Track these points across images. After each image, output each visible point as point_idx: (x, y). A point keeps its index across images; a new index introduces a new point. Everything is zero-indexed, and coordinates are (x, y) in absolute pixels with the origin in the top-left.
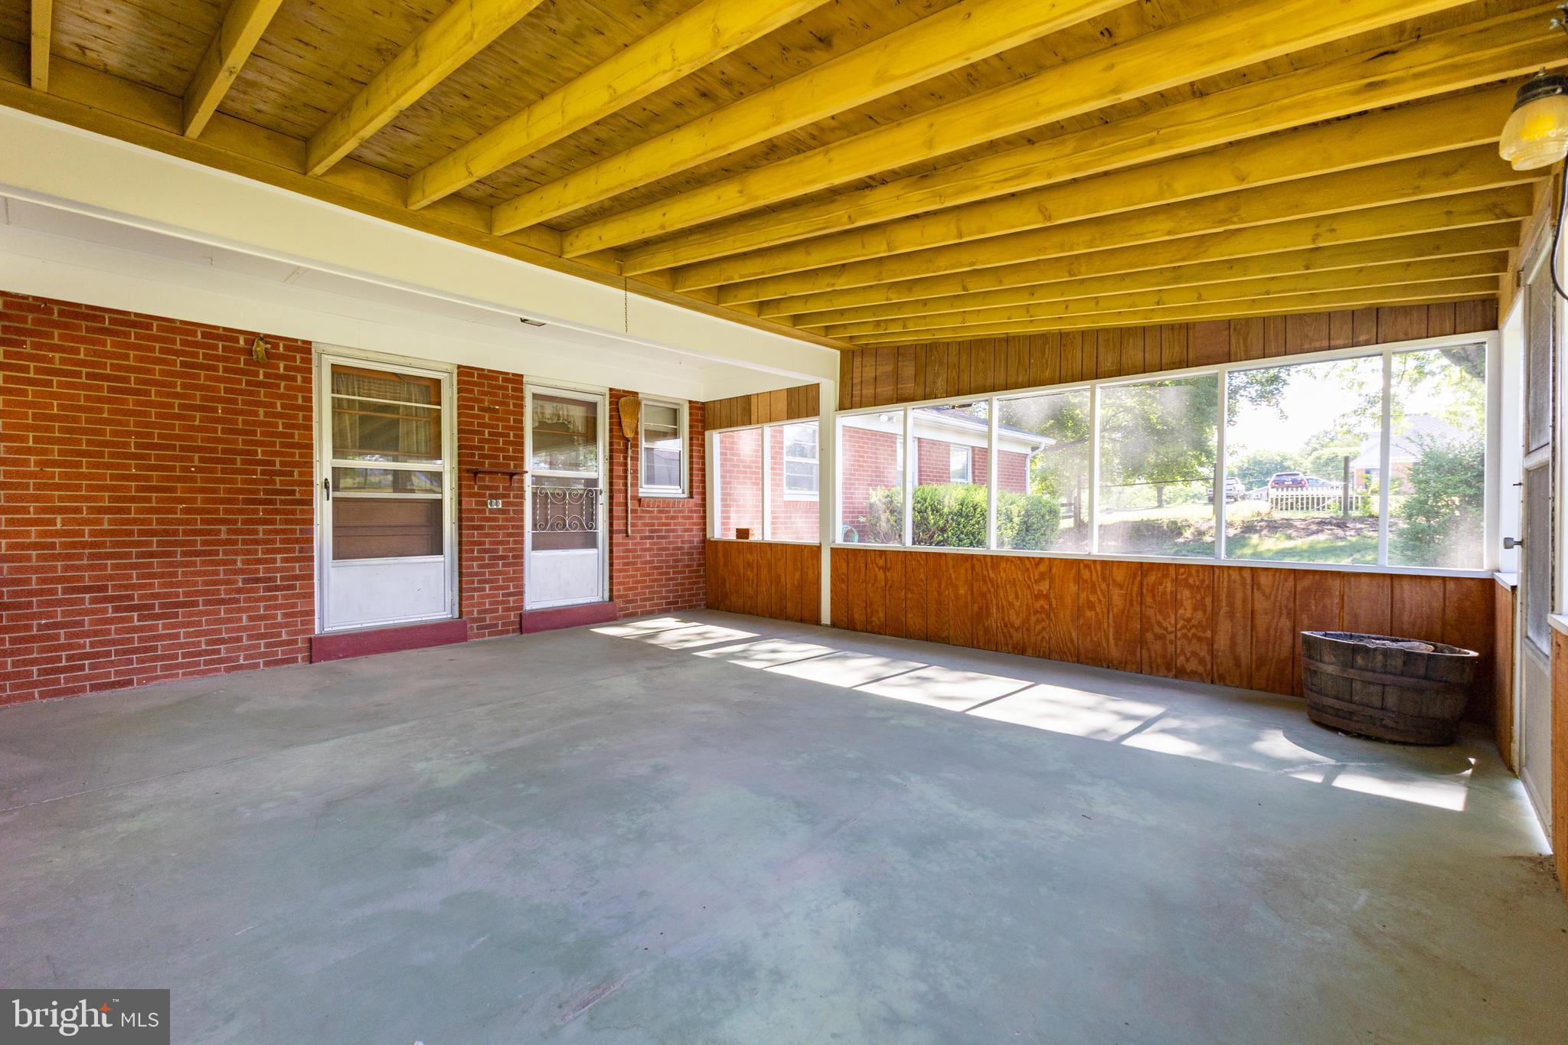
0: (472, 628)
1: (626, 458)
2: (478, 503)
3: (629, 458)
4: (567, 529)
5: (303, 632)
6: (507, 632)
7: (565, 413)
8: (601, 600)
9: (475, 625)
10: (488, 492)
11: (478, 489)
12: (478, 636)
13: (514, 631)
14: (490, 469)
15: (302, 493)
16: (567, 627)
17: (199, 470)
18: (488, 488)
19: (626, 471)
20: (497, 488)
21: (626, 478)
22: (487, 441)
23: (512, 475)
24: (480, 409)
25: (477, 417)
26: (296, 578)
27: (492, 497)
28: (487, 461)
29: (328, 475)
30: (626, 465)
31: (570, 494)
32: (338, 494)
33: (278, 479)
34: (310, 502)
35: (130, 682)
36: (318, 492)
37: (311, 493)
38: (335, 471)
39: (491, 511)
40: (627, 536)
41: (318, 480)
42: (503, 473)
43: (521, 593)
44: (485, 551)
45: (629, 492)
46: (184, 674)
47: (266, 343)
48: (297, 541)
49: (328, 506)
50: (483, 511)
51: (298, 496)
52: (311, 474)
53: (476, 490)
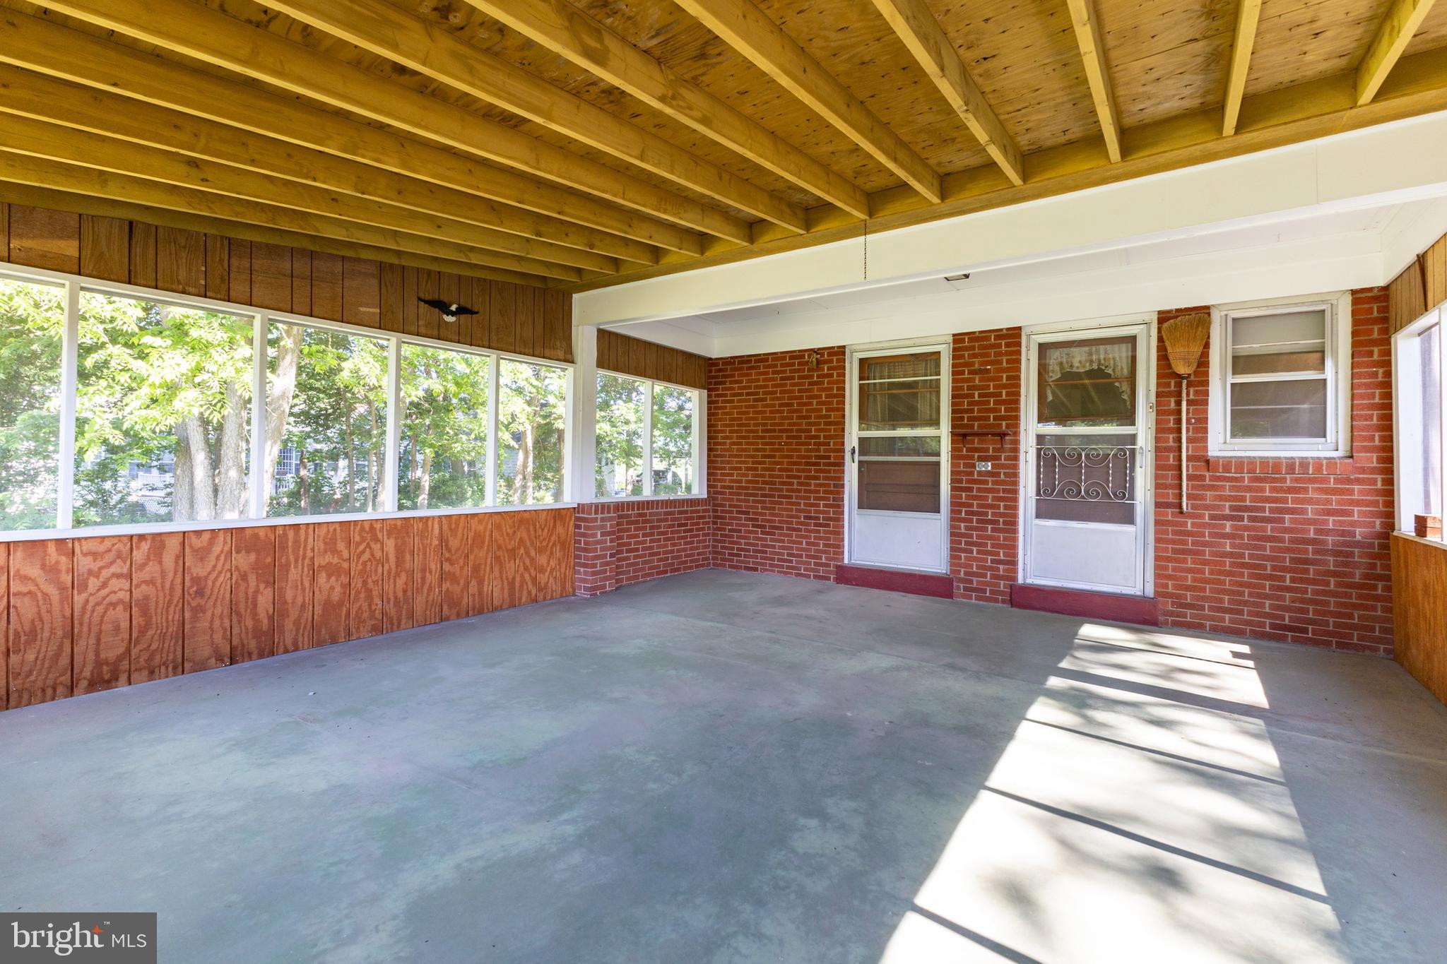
0: (958, 588)
1: (1179, 403)
2: (966, 465)
3: (1184, 404)
4: (1083, 497)
5: (834, 559)
6: (996, 601)
7: (1102, 357)
8: (1139, 593)
9: (962, 585)
10: (976, 455)
11: (967, 451)
12: (964, 596)
13: (1004, 601)
14: (980, 431)
15: (835, 457)
16: (1073, 614)
17: (786, 444)
18: (976, 450)
19: (1179, 421)
20: (987, 450)
21: (1179, 431)
22: (977, 403)
23: (1003, 435)
24: (971, 372)
25: (968, 380)
26: (830, 519)
27: (981, 459)
28: (976, 424)
29: (855, 444)
30: (1179, 412)
31: (1087, 456)
32: (864, 458)
33: (822, 448)
34: (843, 464)
35: (756, 569)
36: (848, 456)
37: (843, 458)
38: (861, 440)
39: (980, 473)
40: (1182, 513)
41: (848, 448)
42: (993, 435)
43: (1014, 563)
44: (973, 513)
45: (1184, 450)
46: (778, 572)
47: (817, 354)
48: (831, 492)
49: (855, 466)
50: (972, 474)
51: (832, 460)
52: (843, 444)
53: (965, 452)
